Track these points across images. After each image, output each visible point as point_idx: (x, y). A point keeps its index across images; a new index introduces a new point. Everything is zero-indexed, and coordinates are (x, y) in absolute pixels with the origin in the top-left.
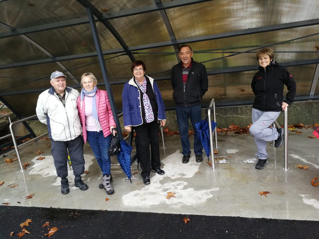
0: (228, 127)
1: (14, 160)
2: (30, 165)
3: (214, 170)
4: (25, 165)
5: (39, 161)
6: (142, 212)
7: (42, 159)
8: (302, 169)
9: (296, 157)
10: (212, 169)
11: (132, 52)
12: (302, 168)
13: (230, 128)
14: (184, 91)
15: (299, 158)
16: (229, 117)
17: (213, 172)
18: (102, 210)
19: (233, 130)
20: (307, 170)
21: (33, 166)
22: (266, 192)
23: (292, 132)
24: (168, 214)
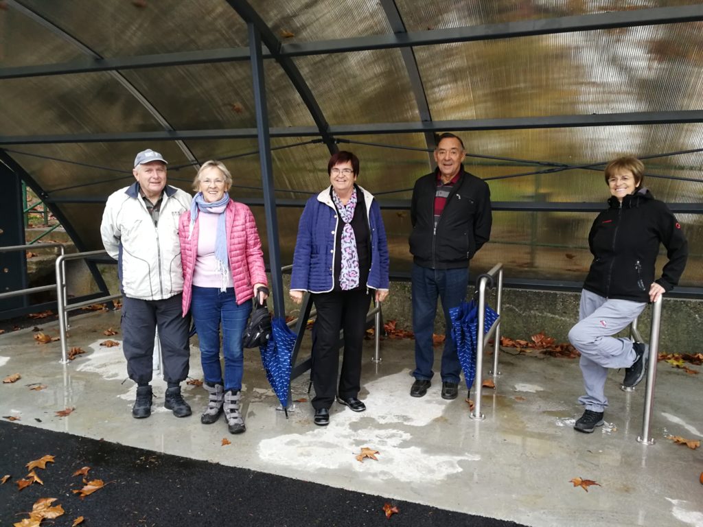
0: (530, 337)
1: (53, 339)
2: (84, 352)
3: (478, 419)
4: (74, 350)
5: (103, 347)
6: (294, 478)
7: (112, 346)
8: (685, 447)
9: (674, 419)
10: (474, 415)
11: (335, 137)
12: (685, 444)
13: (534, 342)
14: (435, 233)
15: (681, 423)
16: (535, 317)
17: (474, 422)
18: (210, 461)
19: (540, 346)
20: (695, 449)
21: (90, 357)
22: (589, 481)
23: (675, 370)
24: (351, 492)
